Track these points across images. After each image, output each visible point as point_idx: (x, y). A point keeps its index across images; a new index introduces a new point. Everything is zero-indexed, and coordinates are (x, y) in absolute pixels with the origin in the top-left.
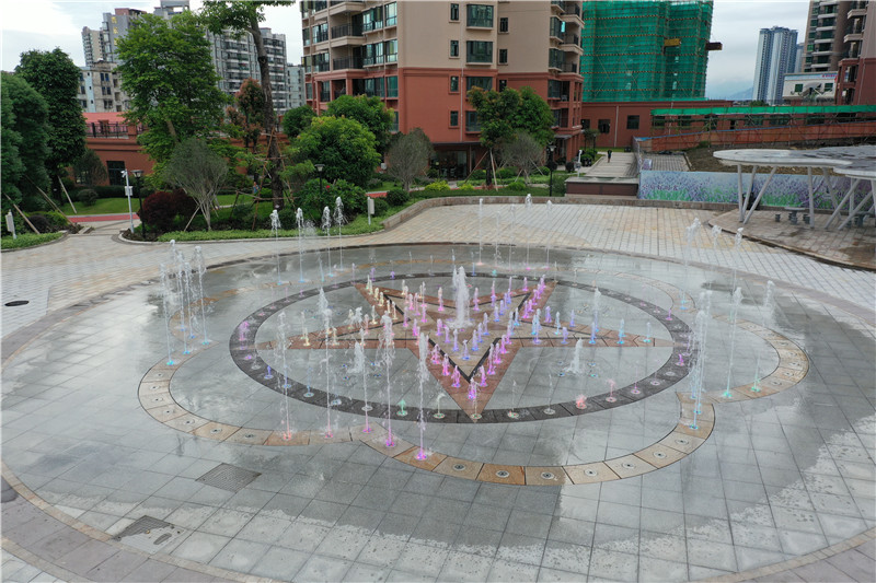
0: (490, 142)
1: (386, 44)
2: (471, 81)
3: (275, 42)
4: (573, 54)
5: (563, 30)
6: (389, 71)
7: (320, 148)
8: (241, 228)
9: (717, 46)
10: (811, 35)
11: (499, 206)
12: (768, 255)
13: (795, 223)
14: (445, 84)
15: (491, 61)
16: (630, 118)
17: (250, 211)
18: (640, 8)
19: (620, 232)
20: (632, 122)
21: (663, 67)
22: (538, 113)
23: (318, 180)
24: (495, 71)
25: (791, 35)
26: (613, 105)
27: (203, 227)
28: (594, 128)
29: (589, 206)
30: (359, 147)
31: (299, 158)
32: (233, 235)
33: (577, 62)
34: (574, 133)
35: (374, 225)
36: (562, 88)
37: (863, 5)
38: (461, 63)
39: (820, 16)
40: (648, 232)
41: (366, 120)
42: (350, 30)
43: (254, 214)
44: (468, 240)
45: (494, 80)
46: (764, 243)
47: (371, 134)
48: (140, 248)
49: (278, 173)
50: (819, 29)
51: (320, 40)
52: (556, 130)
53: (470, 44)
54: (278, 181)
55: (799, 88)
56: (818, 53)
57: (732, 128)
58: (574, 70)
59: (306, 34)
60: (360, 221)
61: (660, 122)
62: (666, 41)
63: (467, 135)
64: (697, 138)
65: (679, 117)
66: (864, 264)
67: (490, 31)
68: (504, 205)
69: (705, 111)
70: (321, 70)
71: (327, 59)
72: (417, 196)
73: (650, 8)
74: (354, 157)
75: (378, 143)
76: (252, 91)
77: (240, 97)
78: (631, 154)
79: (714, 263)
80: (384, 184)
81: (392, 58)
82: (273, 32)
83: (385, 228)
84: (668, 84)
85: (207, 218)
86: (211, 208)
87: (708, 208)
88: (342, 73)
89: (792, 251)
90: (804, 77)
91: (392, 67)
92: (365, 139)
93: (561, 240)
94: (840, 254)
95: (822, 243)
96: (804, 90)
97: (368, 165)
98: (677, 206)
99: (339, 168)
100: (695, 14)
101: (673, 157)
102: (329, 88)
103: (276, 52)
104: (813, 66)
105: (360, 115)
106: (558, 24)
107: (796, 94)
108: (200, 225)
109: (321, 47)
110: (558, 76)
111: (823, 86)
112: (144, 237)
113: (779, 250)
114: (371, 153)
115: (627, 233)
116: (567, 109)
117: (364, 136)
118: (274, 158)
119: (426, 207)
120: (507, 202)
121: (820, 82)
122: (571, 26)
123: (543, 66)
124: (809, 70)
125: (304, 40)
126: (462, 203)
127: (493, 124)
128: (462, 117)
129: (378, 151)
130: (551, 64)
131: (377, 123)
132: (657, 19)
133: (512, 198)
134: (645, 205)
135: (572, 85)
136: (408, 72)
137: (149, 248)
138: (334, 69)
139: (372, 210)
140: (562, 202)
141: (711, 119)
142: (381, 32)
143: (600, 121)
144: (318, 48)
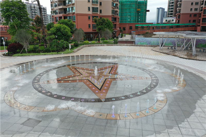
0: (99, 31)
1: (72, 8)
2: (93, 17)
3: (44, 9)
4: (117, 11)
5: (115, 5)
6: (73, 14)
7: (56, 32)
8: (36, 53)
9: (149, 11)
10: (169, 9)
11: (102, 46)
12: (168, 56)
13: (172, 49)
14: (87, 17)
15: (98, 12)
16: (130, 27)
17: (38, 48)
18: (131, 2)
19: (132, 52)
20: (131, 28)
21: (137, 15)
22: (110, 25)
23: (56, 40)
24: (99, 15)
25: (163, 9)
26: (126, 24)
27: (25, 52)
28: (122, 29)
29: (123, 46)
30: (66, 32)
31: (51, 34)
32: (34, 54)
33: (118, 13)
34: (118, 30)
35: (71, 51)
36: (115, 19)
37: (181, 1)
38: (91, 12)
39: (171, 4)
40: (139, 52)
41: (68, 25)
42: (63, 4)
43: (39, 49)
44: (95, 54)
45: (99, 17)
46: (166, 54)
47: (69, 28)
48: (7, 58)
49: (45, 38)
50: (170, 7)
51: (55, 7)
52: (114, 29)
53: (93, 8)
54: (45, 40)
55: (166, 21)
56: (170, 13)
57: (153, 29)
58: (117, 15)
59: (52, 6)
60: (67, 50)
61: (137, 28)
62: (137, 9)
63: (93, 30)
64: (145, 32)
65: (141, 26)
66: (191, 58)
67: (97, 5)
68: (103, 46)
69: (147, 25)
70: (56, 14)
71: (57, 11)
72: (81, 44)
73: (134, 2)
74: (65, 34)
75: (71, 31)
76: (38, 19)
77: (35, 20)
78: (131, 35)
79: (156, 59)
80: (73, 42)
81: (74, 11)
82: (43, 6)
83: (74, 52)
84: (138, 19)
85: (26, 50)
86: (27, 48)
87: (151, 46)
88: (61, 15)
89: (173, 55)
90: (167, 18)
91: (74, 13)
92: (68, 30)
93: (118, 54)
94: (185, 56)
95: (180, 54)
96: (168, 21)
97: (69, 36)
98: (144, 46)
99: (61, 37)
100: (144, 3)
101: (140, 36)
102: (58, 19)
103: (44, 11)
104: (169, 16)
105: (66, 24)
106: (113, 4)
107: (166, 22)
108: (24, 52)
109: (55, 8)
110: (114, 16)
111: (172, 20)
112: (9, 55)
113: (171, 55)
114: (70, 33)
115: (134, 52)
116: (116, 24)
117: (68, 29)
118: (44, 34)
119: (84, 47)
120: (104, 46)
121: (171, 19)
122: (117, 5)
123: (110, 14)
124: (168, 17)
125: (51, 7)
126: (92, 46)
127: (99, 27)
128: (91, 26)
129: (71, 33)
130: (112, 13)
131: (71, 26)
132: (135, 4)
133: (105, 45)
134: (137, 46)
135: (117, 18)
136: (78, 14)
137: (10, 58)
138: (59, 14)
139: (70, 47)
140: (117, 45)
141: (149, 27)
142: (71, 5)
143: (123, 28)
144: (55, 9)
